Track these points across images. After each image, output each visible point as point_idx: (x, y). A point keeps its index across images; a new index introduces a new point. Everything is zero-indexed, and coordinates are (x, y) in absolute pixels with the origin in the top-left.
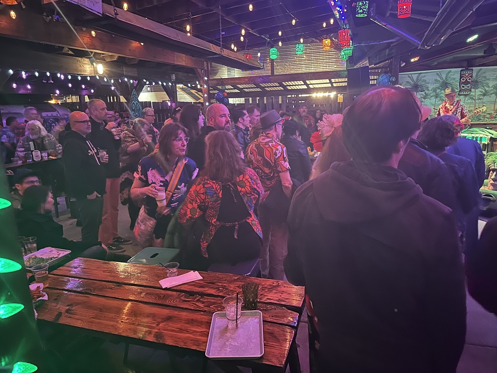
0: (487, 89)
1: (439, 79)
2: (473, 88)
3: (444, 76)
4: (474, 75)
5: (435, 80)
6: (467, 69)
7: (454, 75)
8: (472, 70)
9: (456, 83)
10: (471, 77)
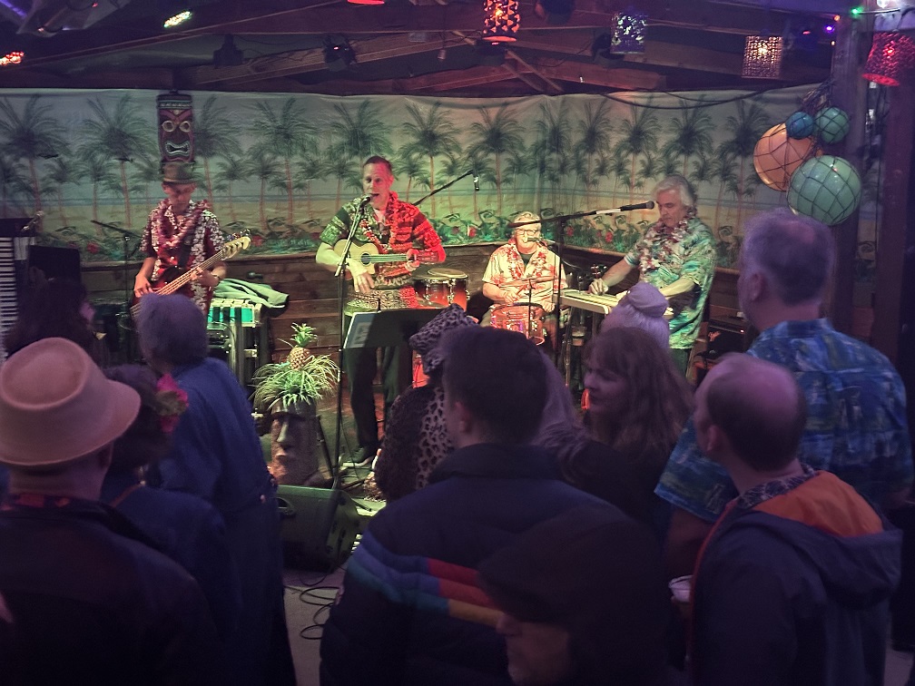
0: (237, 158)
1: (96, 119)
2: (200, 154)
3: (111, 111)
4: (198, 113)
5: (85, 121)
6: (175, 95)
7: (140, 108)
8: (189, 97)
9: (150, 135)
10: (190, 118)
